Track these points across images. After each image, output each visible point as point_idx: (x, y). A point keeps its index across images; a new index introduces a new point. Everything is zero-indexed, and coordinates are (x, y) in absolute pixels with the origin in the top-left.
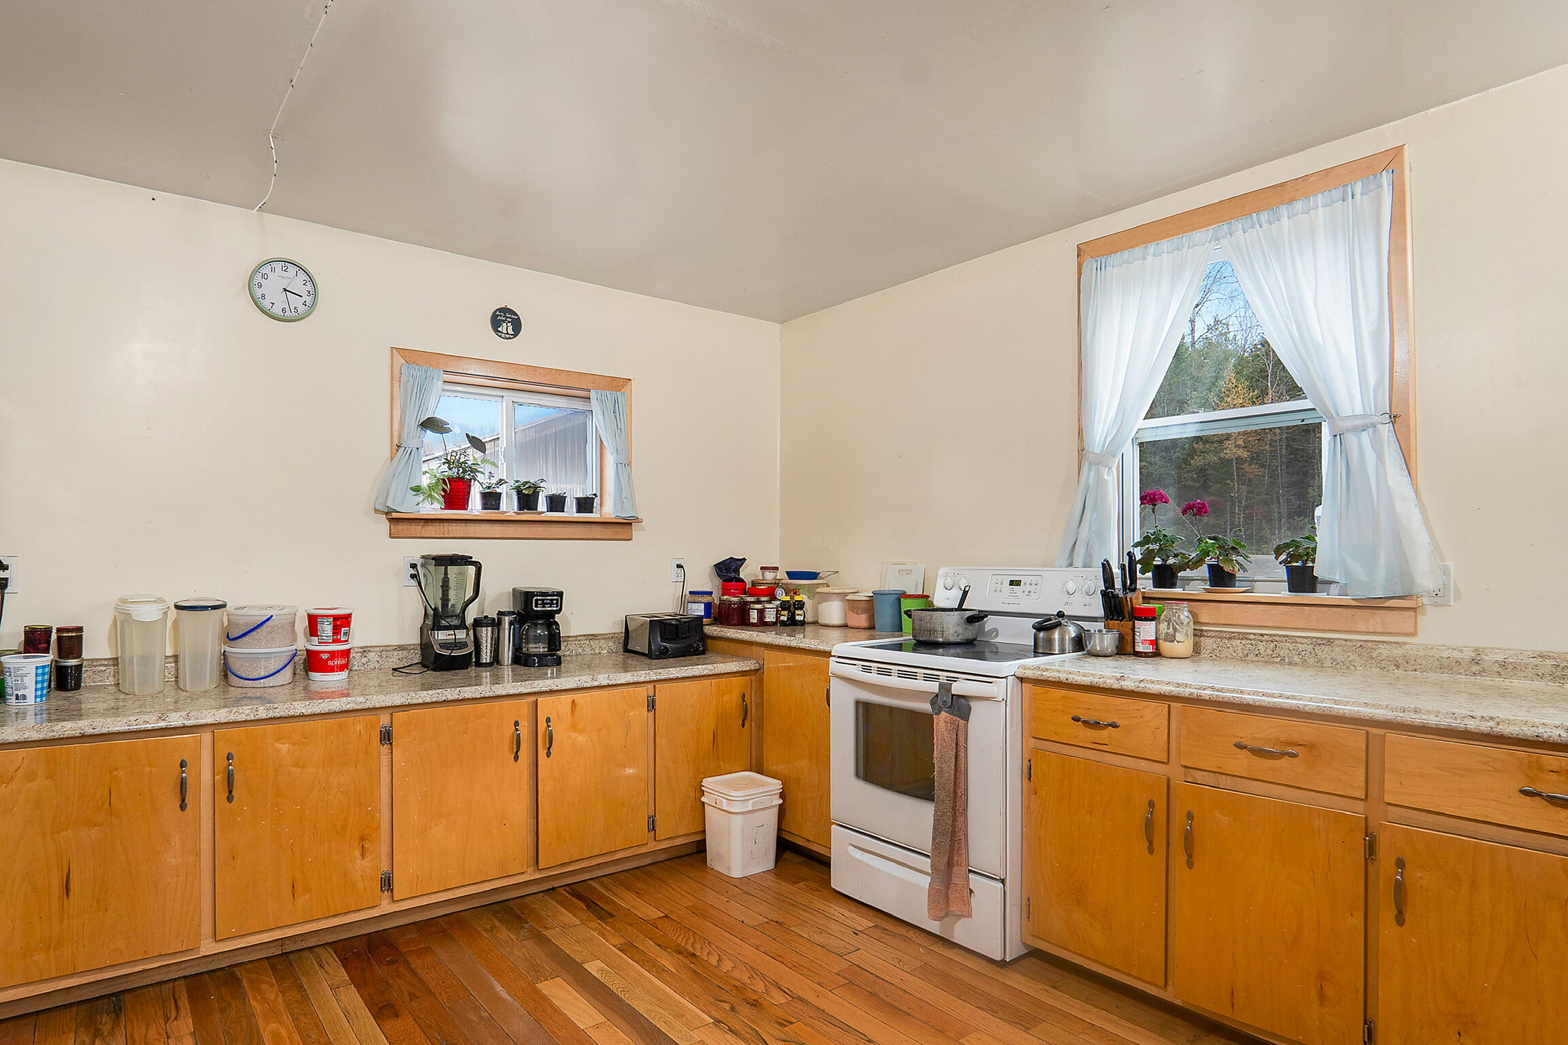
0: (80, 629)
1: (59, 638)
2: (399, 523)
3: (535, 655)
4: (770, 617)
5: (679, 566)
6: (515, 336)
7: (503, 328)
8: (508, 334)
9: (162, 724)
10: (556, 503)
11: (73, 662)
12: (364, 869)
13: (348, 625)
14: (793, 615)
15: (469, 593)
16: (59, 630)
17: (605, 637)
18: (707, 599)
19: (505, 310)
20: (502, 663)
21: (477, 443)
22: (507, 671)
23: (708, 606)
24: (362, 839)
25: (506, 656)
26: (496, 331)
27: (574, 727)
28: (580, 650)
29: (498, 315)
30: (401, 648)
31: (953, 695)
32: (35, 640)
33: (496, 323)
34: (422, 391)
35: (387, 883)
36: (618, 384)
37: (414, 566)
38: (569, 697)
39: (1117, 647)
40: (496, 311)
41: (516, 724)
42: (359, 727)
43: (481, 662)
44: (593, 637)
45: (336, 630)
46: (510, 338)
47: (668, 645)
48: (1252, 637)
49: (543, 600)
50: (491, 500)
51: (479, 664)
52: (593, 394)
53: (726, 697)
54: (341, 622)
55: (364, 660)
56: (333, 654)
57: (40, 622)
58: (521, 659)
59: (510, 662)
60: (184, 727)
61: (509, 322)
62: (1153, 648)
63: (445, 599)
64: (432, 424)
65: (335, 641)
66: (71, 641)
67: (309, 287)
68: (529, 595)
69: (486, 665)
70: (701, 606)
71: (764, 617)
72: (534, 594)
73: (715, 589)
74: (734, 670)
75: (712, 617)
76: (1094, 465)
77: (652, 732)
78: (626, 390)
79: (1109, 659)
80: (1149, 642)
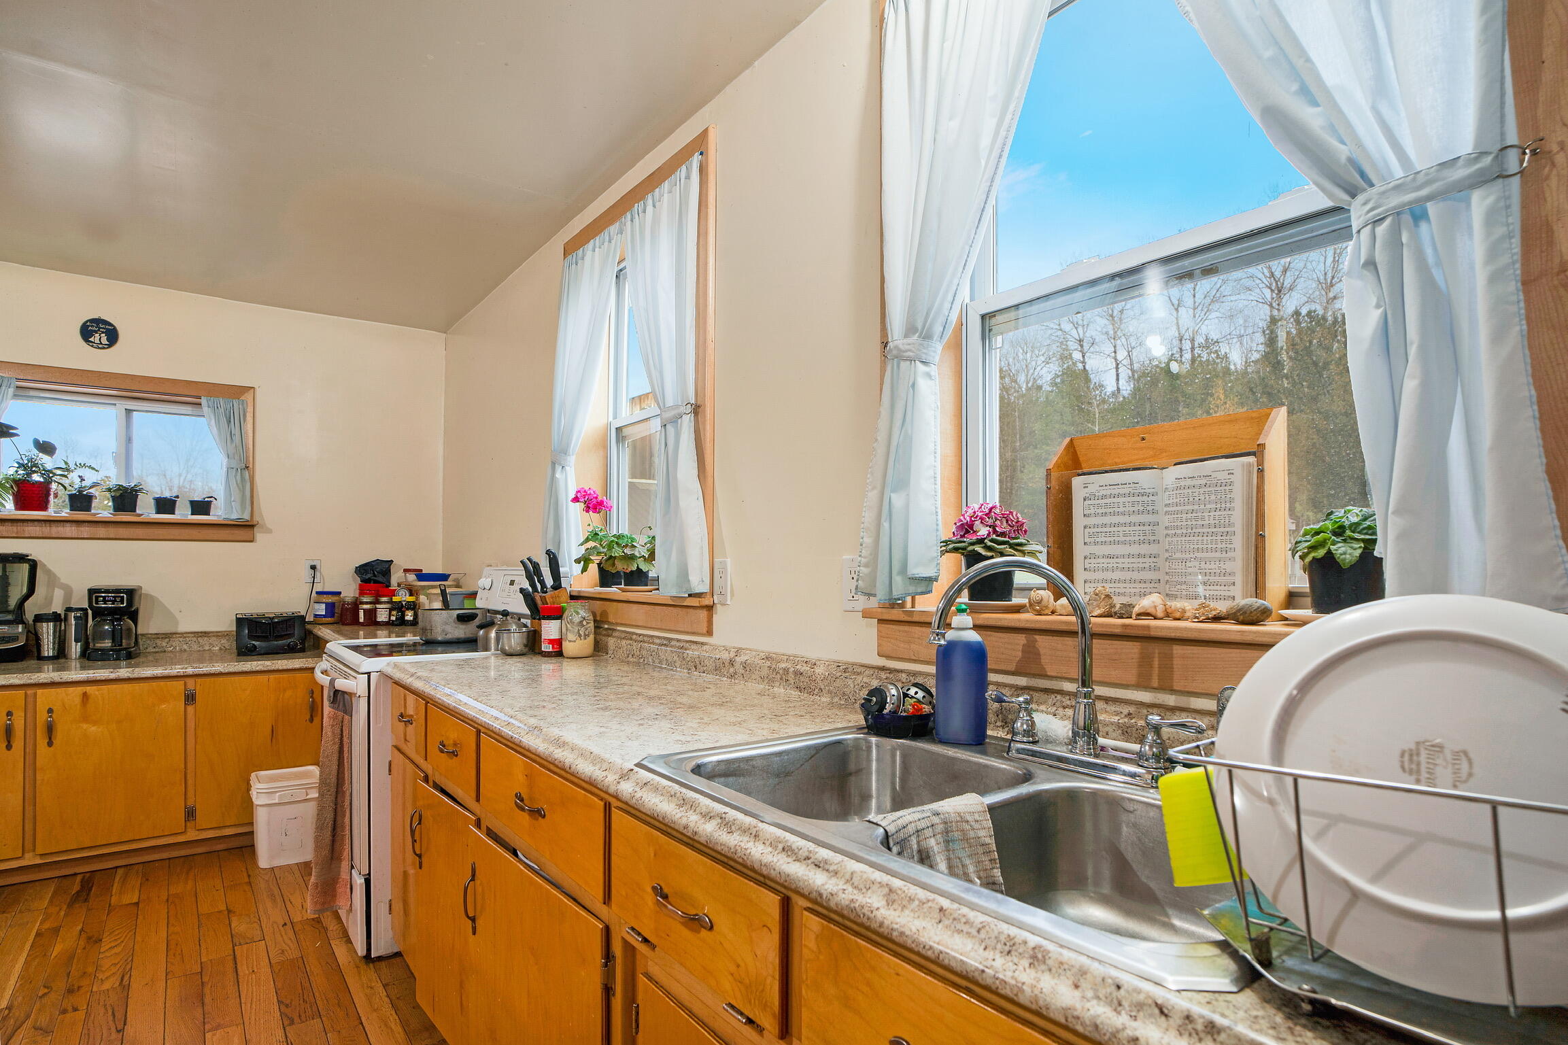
4: (382, 616)
5: (313, 568)
6: (110, 346)
7: (96, 338)
8: (101, 344)
10: (165, 505)
14: (403, 615)
15: (26, 590)
17: (218, 635)
18: (330, 599)
19: (98, 321)
20: (69, 657)
21: (49, 448)
22: (74, 664)
23: (330, 607)
25: (73, 650)
27: (85, 719)
28: (185, 647)
29: (89, 326)
31: (337, 691)
36: (237, 392)
38: (80, 690)
40: (87, 322)
41: (9, 714)
43: (42, 655)
44: (205, 634)
46: (104, 348)
47: (256, 643)
48: (634, 637)
49: (104, 597)
50: (81, 502)
51: (40, 658)
52: (204, 401)
53: (289, 693)
58: (89, 656)
59: (78, 654)
61: (103, 333)
62: (553, 647)
68: (92, 592)
69: (48, 658)
70: (323, 606)
71: (376, 617)
72: (98, 591)
73: (349, 590)
74: (297, 666)
75: (333, 616)
76: (554, 464)
77: (191, 725)
78: (248, 397)
79: (515, 659)
80: (551, 642)
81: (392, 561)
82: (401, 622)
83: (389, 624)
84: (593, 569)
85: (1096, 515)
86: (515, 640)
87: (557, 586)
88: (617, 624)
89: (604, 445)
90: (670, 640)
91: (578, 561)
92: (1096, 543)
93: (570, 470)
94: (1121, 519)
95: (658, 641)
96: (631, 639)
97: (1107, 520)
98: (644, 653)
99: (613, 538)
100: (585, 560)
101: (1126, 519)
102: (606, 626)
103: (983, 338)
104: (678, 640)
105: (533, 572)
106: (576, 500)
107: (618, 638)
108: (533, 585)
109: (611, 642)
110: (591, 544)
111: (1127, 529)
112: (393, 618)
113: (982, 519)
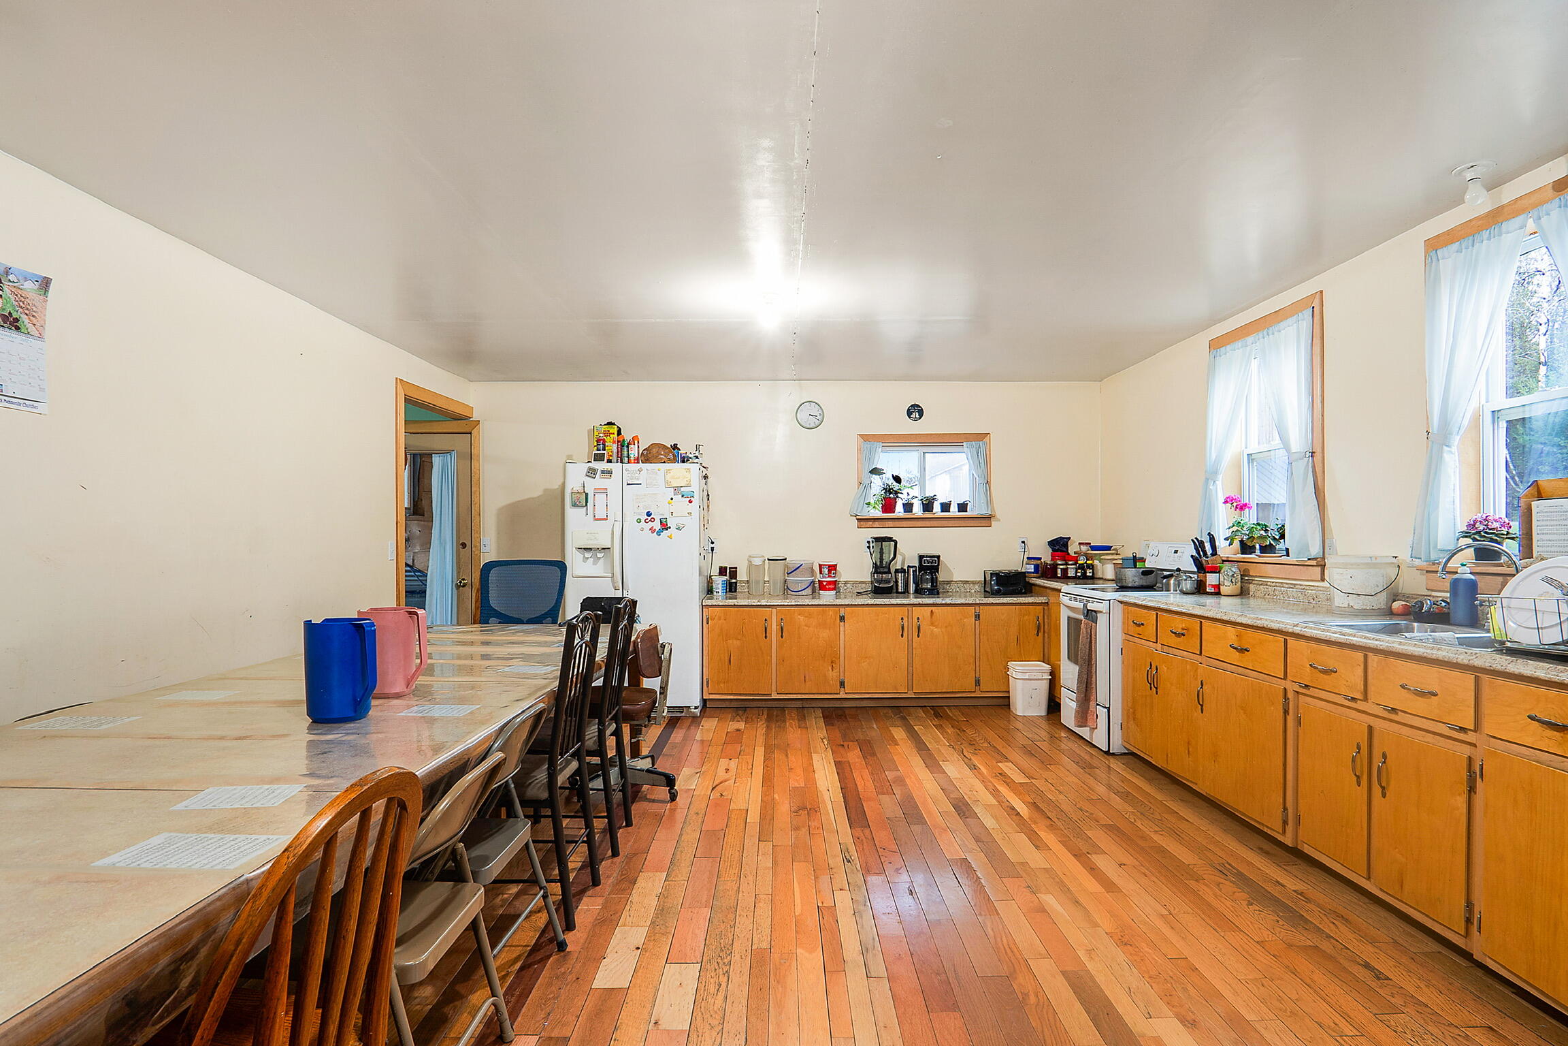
0: (736, 568)
1: (730, 571)
2: (863, 521)
3: (925, 589)
4: (1071, 573)
5: (1023, 542)
6: (920, 418)
7: (913, 415)
8: (916, 418)
9: (759, 604)
10: (945, 507)
11: (734, 581)
12: (832, 675)
13: (835, 569)
14: (1086, 573)
15: (892, 556)
16: (730, 568)
17: (974, 583)
18: (1036, 562)
19: (914, 406)
20: (910, 591)
21: (897, 479)
22: (911, 596)
23: (1037, 567)
24: (832, 662)
25: (912, 588)
26: (910, 417)
27: (932, 624)
28: (958, 589)
29: (911, 409)
30: (862, 582)
31: (1088, 610)
32: (722, 571)
33: (909, 414)
34: (871, 455)
35: (842, 684)
36: (981, 437)
37: (869, 542)
38: (930, 608)
39: (1196, 589)
40: (910, 407)
41: (902, 619)
42: (831, 613)
43: (899, 589)
44: (967, 582)
45: (830, 572)
46: (917, 420)
47: (1000, 587)
48: (1269, 583)
49: (928, 560)
50: (908, 507)
51: (897, 592)
52: (964, 443)
53: (1026, 617)
54: (832, 568)
55: (845, 588)
56: (829, 583)
57: (723, 565)
58: (919, 592)
59: (913, 591)
60: (766, 605)
61: (917, 412)
62: (1214, 590)
63: (881, 559)
64: (876, 471)
65: (829, 577)
66: (733, 573)
67: (820, 412)
68: (921, 557)
69: (901, 593)
70: (1033, 566)
71: (1068, 574)
72: (923, 556)
73: (1046, 556)
74: (1031, 601)
75: (1037, 573)
76: (1207, 479)
77: (978, 632)
78: (987, 439)
79: (1190, 596)
80: (1213, 586)
81: (1070, 538)
82: (1084, 577)
83: (1076, 578)
84: (1237, 543)
85: (1543, 520)
86: (1188, 585)
87: (1214, 553)
88: (1256, 576)
89: (1239, 466)
90: (1295, 585)
91: (1226, 539)
92: (1543, 534)
93: (1219, 483)
94: (1555, 523)
95: (1287, 586)
96: (1267, 585)
97: (1548, 523)
98: (1277, 593)
99: (1253, 526)
100: (1230, 539)
101: (1557, 523)
102: (1247, 578)
103: (1494, 422)
104: (1301, 585)
105: (1199, 545)
106: (1226, 502)
107: (1257, 584)
108: (1199, 554)
109: (1252, 587)
110: (1235, 529)
111: (1558, 527)
112: (1079, 574)
113: (1480, 522)
